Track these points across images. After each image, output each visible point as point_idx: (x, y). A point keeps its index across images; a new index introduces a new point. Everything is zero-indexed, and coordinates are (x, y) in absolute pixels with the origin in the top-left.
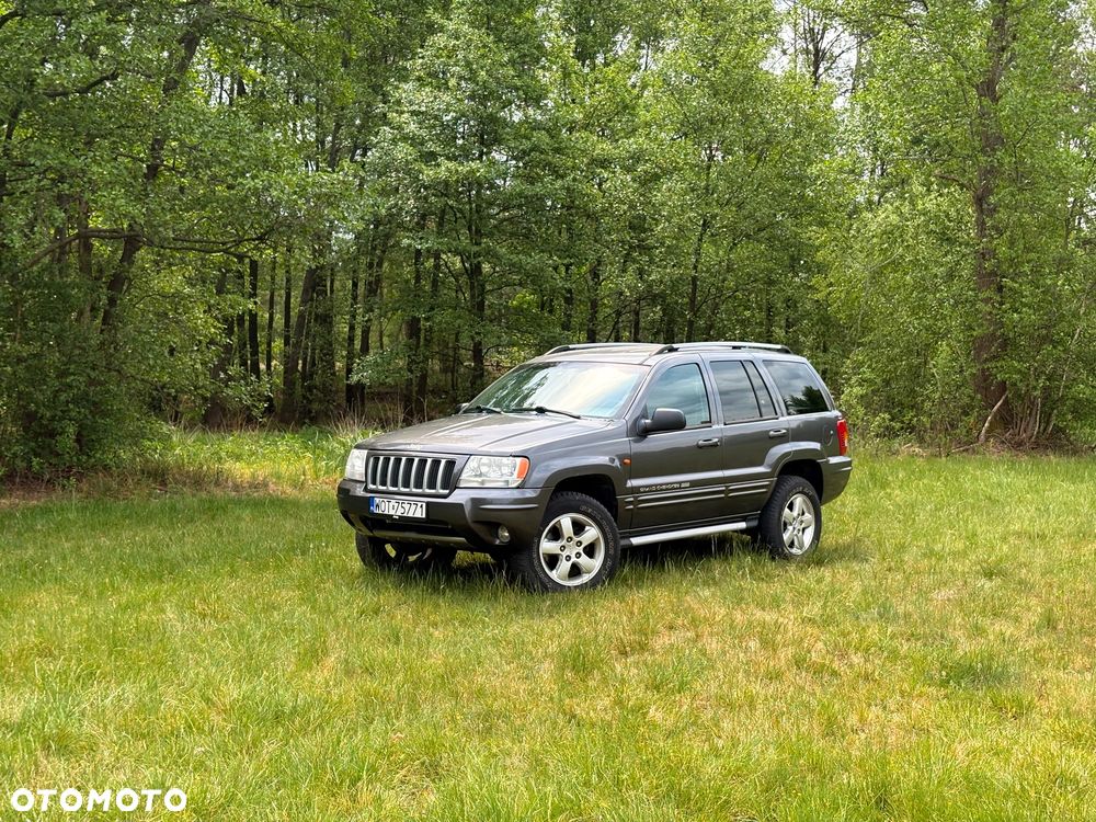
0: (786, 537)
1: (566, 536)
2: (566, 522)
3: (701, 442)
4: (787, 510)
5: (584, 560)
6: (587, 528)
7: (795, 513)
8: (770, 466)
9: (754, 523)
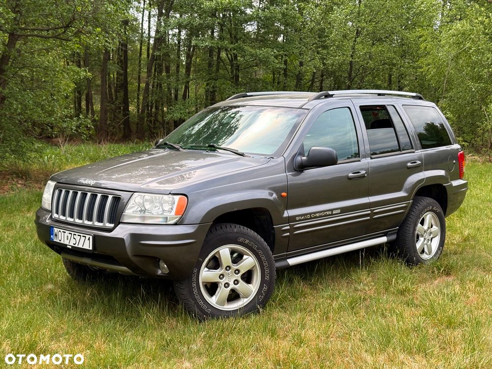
0: (418, 245)
1: (225, 265)
2: (224, 252)
3: (351, 175)
4: (419, 225)
5: (242, 286)
6: (245, 257)
7: (426, 227)
8: (406, 191)
9: (394, 237)
